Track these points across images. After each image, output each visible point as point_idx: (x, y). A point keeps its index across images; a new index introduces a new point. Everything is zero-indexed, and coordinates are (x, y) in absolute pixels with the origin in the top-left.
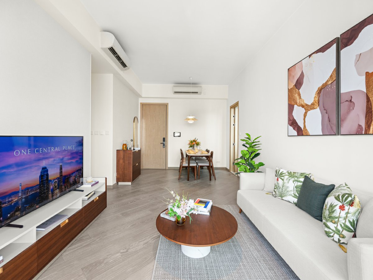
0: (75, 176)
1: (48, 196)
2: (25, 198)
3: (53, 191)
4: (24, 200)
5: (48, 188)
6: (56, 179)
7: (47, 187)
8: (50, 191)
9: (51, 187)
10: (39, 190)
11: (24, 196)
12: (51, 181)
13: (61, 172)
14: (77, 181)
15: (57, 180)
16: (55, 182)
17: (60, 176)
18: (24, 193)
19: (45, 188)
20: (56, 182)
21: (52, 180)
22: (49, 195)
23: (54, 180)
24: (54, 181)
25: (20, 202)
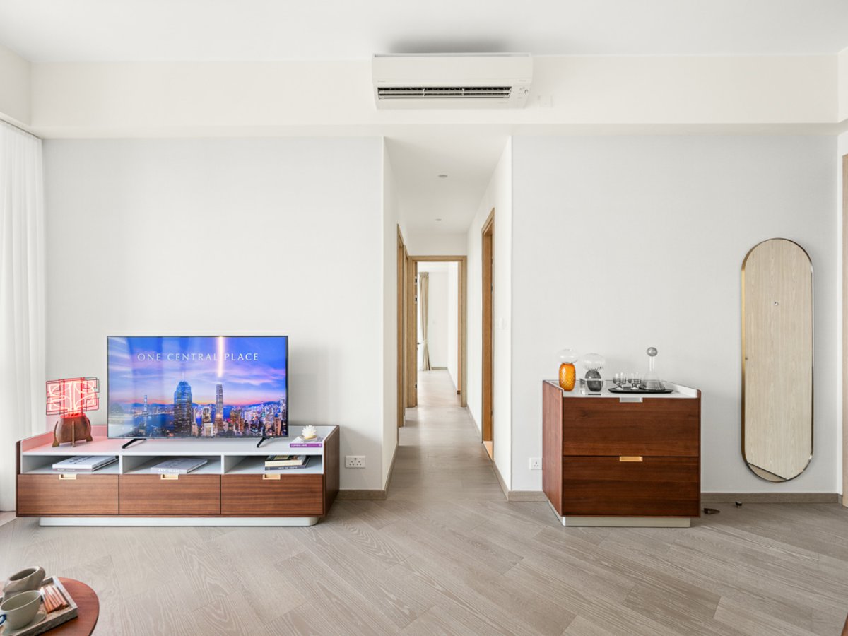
0: (259, 412)
1: (191, 427)
2: (152, 416)
3: (200, 422)
4: (150, 417)
5: (190, 416)
6: (209, 405)
7: (188, 412)
8: (195, 420)
9: (197, 415)
10: (173, 413)
11: (150, 413)
12: (196, 405)
13: (220, 396)
14: (264, 423)
15: (209, 408)
16: (205, 410)
17: (217, 403)
18: (151, 410)
19: (186, 413)
20: (208, 410)
21: (200, 406)
22: (193, 426)
23: (203, 405)
24: (204, 408)
25: (145, 419)
